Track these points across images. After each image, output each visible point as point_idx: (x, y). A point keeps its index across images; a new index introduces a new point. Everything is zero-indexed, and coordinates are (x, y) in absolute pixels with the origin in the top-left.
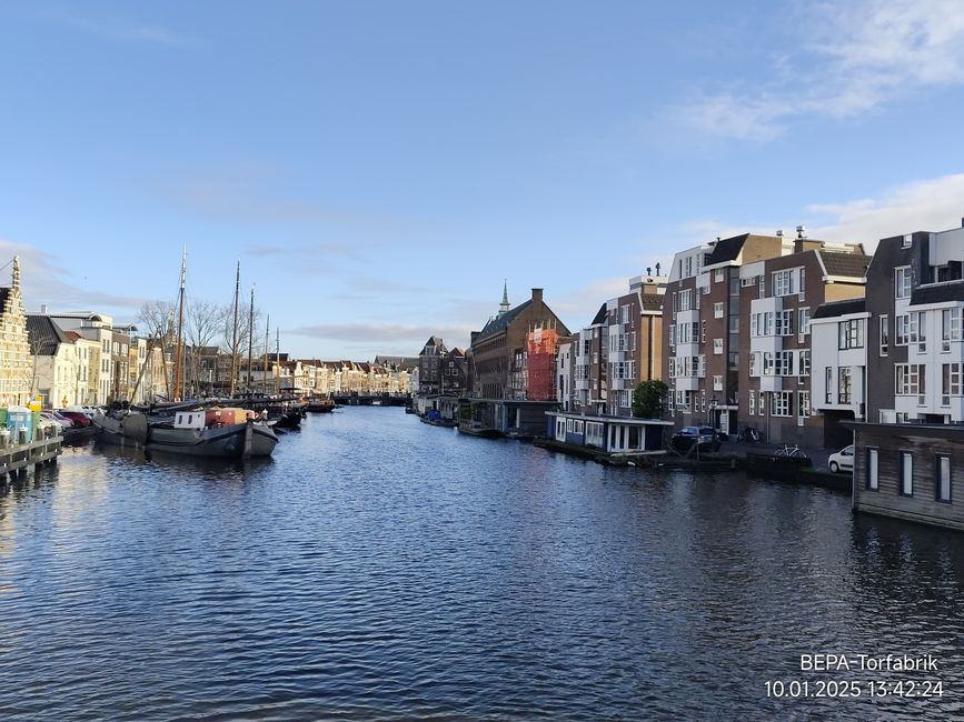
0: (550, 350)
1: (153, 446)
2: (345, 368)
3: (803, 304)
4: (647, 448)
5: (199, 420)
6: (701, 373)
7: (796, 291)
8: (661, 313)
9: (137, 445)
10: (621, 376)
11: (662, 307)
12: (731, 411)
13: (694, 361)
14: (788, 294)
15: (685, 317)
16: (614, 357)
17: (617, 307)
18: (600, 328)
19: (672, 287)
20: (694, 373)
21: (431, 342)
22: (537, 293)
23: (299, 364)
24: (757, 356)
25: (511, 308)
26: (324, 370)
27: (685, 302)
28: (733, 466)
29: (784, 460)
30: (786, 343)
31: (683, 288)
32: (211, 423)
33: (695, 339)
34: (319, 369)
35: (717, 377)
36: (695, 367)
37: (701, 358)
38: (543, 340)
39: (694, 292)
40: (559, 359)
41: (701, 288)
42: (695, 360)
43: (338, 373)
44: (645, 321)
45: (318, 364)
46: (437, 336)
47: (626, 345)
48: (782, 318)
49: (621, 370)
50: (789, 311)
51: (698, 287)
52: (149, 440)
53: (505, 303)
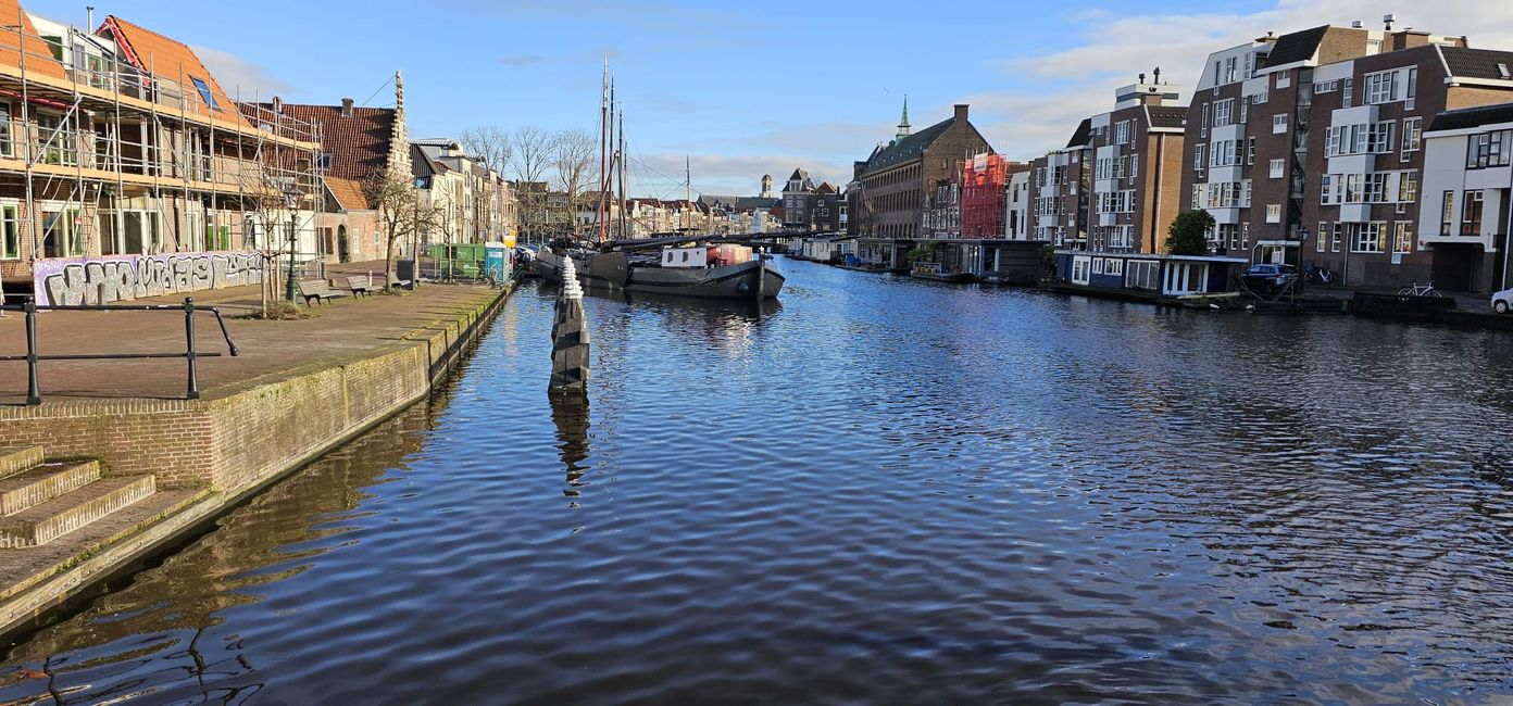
0: (999, 180)
1: (633, 287)
2: (684, 209)
3: (1411, 114)
4: (1211, 289)
5: (698, 258)
6: (1244, 202)
7: (1402, 96)
8: (1182, 130)
9: (611, 286)
10: (1113, 209)
11: (1184, 122)
12: (1288, 249)
13: (1235, 188)
14: (1387, 101)
15: (1225, 134)
16: (1103, 186)
17: (1108, 124)
18: (1082, 150)
19: (1201, 97)
20: (1235, 202)
21: (796, 175)
22: (961, 110)
23: (637, 203)
24: (1334, 180)
25: (913, 131)
26: (662, 211)
27: (1222, 115)
28: (1344, 308)
29: (1415, 300)
30: (1381, 163)
31: (1220, 97)
32: (712, 260)
33: (1238, 161)
34: (658, 210)
35: (1273, 207)
36: (1236, 195)
37: (1246, 185)
38: (989, 167)
39: (1239, 101)
40: (1011, 192)
41: (1250, 97)
42: (1237, 187)
43: (677, 214)
44: (1153, 140)
45: (655, 203)
46: (803, 169)
47: (1121, 170)
48: (1376, 132)
49: (1114, 202)
50: (1387, 122)
51: (1244, 95)
52: (629, 281)
53: (905, 125)
